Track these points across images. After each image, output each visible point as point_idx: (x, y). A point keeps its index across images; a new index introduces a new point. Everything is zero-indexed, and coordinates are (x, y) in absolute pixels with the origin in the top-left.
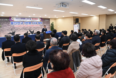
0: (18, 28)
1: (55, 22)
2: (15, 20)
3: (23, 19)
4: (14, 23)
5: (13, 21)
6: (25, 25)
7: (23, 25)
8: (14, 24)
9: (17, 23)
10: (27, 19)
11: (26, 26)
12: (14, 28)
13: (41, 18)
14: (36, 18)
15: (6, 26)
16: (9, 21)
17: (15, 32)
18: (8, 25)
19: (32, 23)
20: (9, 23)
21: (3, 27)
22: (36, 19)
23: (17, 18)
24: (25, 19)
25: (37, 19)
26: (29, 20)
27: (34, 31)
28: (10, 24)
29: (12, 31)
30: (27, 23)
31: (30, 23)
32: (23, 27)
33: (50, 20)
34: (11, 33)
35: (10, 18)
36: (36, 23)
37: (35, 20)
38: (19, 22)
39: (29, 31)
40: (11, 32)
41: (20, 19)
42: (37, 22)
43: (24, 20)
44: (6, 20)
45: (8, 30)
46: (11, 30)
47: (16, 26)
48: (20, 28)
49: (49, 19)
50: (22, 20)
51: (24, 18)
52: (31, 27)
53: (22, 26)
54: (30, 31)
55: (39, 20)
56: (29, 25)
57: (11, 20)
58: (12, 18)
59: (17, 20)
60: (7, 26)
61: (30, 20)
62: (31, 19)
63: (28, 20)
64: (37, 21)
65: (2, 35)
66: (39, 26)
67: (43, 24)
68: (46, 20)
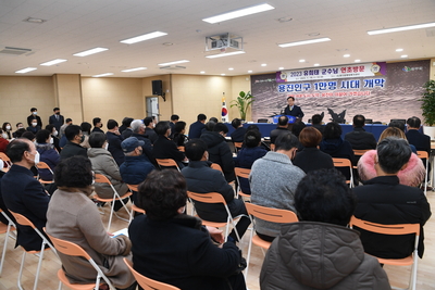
2: (290, 79)
3: (311, 73)
4: (286, 86)
5: (284, 82)
6: (316, 93)
7: (311, 92)
8: (286, 90)
9: (294, 88)
10: (324, 73)
11: (320, 96)
13: (378, 63)
14: (359, 67)
15: (267, 97)
16: (276, 83)
18: (272, 93)
19: (339, 84)
20: (274, 89)
21: (261, 99)
22: (356, 68)
23: (295, 72)
24: (318, 73)
25: (362, 69)
26: (332, 73)
27: (344, 112)
28: (277, 91)
29: (281, 109)
30: (322, 84)
31: (333, 84)
32: (311, 99)
33: (434, 64)
35: (278, 74)
36: (357, 84)
37: (353, 74)
38: (298, 84)
39: (326, 112)
40: (279, 112)
41: (303, 76)
42: (362, 78)
43: (315, 77)
44: (270, 80)
45: (270, 106)
46: (279, 107)
48: (299, 101)
49: (425, 63)
50: (309, 78)
51: (315, 71)
52: (337, 99)
53: (308, 95)
54: (331, 112)
55: (369, 72)
56: (329, 92)
57: (279, 80)
58: (281, 76)
59: (294, 79)
60: (269, 97)
61: (335, 76)
62: (336, 72)
63: (328, 76)
64: (362, 74)
66: (368, 94)
67: (387, 85)
68: (406, 69)
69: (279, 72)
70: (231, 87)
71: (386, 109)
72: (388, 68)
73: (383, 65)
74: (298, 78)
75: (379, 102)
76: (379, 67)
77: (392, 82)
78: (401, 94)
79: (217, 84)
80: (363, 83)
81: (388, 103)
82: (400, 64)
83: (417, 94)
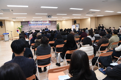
1: (61, 23)
2: (32, 23)
5: (30, 23)
11: (39, 27)
12: (31, 28)
16: (28, 24)
18: (27, 26)
21: (24, 27)
25: (46, 22)
30: (39, 24)
31: (41, 24)
33: (57, 22)
35: (28, 22)
36: (46, 25)
37: (45, 23)
38: (34, 24)
39: (40, 30)
40: (29, 30)
43: (37, 23)
45: (27, 29)
46: (29, 29)
47: (32, 26)
48: (34, 28)
49: (56, 21)
50: (36, 23)
51: (37, 21)
53: (36, 27)
54: (41, 30)
55: (48, 22)
56: (41, 26)
59: (33, 23)
61: (42, 23)
63: (40, 23)
66: (48, 26)
68: (53, 22)
69: (29, 21)
72: (51, 22)
74: (34, 23)
77: (51, 24)
78: (53, 26)
81: (51, 28)
83: (55, 26)
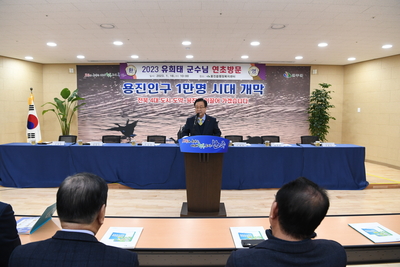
0: (149, 108)
1: (345, 83)
2: (140, 75)
3: (172, 69)
4: (135, 86)
5: (131, 79)
7: (172, 95)
8: (134, 91)
9: (147, 89)
10: (189, 71)
11: (184, 102)
12: (133, 106)
13: (257, 65)
14: (236, 66)
15: (106, 100)
16: (119, 80)
17: (135, 124)
18: (113, 94)
19: (210, 87)
20: (115, 89)
21: (95, 103)
22: (231, 69)
23: (148, 65)
24: (181, 71)
25: (238, 70)
26: (201, 73)
28: (120, 91)
29: (126, 118)
30: (188, 86)
31: (201, 87)
32: (171, 105)
33: (314, 72)
34: (119, 129)
35: (120, 67)
36: (233, 89)
37: (227, 76)
38: (152, 84)
40: (123, 122)
41: (161, 72)
42: (238, 82)
43: (177, 76)
44: (109, 75)
45: (110, 114)
46: (124, 115)
47: (142, 98)
48: (155, 108)
49: (305, 70)
50: (168, 75)
51: (176, 67)
53: (167, 100)
55: (246, 75)
57: (123, 75)
58: (127, 70)
59: (146, 76)
60: (109, 100)
61: (205, 76)
62: (206, 71)
63: (194, 76)
64: (238, 77)
65: (91, 131)
66: (245, 102)
67: (266, 93)
68: (287, 75)
69: (124, 65)
70: (41, 81)
71: (266, 121)
72: (269, 72)
73: (261, 67)
74: (154, 76)
75: (258, 113)
76: (257, 70)
77: (273, 89)
78: (282, 104)
79: (17, 74)
80: (239, 88)
81: (268, 114)
82: (280, 69)
83: (299, 104)
